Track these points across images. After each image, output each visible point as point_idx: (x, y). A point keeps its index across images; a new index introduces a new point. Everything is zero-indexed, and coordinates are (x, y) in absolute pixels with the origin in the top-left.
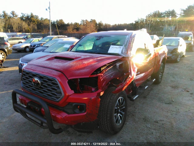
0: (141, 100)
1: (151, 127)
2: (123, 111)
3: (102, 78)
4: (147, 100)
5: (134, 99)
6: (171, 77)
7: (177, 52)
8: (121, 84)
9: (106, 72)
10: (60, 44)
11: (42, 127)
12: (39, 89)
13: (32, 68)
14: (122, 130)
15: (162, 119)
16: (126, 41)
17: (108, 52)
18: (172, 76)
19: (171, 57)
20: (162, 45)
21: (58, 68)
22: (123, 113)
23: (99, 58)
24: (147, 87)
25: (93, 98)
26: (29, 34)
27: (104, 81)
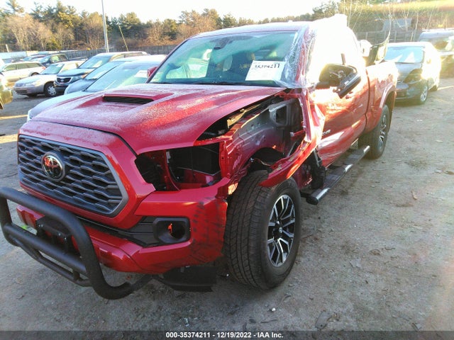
0: (335, 201)
1: (363, 265)
2: (291, 231)
3: (230, 148)
4: (349, 200)
5: (318, 198)
6: (407, 140)
7: (420, 77)
8: (283, 162)
9: (241, 131)
10: (126, 70)
11: (78, 281)
12: (62, 185)
13: (40, 130)
14: (289, 278)
15: (389, 244)
16: (293, 47)
17: (247, 79)
18: (409, 137)
19: (404, 92)
20: (383, 61)
21: (109, 125)
22: (291, 236)
23: (221, 95)
24: (349, 166)
25: (206, 203)
26: (56, 52)
27: (238, 155)
